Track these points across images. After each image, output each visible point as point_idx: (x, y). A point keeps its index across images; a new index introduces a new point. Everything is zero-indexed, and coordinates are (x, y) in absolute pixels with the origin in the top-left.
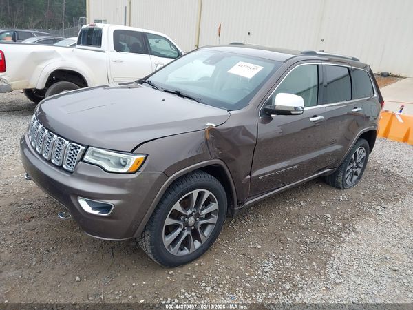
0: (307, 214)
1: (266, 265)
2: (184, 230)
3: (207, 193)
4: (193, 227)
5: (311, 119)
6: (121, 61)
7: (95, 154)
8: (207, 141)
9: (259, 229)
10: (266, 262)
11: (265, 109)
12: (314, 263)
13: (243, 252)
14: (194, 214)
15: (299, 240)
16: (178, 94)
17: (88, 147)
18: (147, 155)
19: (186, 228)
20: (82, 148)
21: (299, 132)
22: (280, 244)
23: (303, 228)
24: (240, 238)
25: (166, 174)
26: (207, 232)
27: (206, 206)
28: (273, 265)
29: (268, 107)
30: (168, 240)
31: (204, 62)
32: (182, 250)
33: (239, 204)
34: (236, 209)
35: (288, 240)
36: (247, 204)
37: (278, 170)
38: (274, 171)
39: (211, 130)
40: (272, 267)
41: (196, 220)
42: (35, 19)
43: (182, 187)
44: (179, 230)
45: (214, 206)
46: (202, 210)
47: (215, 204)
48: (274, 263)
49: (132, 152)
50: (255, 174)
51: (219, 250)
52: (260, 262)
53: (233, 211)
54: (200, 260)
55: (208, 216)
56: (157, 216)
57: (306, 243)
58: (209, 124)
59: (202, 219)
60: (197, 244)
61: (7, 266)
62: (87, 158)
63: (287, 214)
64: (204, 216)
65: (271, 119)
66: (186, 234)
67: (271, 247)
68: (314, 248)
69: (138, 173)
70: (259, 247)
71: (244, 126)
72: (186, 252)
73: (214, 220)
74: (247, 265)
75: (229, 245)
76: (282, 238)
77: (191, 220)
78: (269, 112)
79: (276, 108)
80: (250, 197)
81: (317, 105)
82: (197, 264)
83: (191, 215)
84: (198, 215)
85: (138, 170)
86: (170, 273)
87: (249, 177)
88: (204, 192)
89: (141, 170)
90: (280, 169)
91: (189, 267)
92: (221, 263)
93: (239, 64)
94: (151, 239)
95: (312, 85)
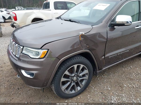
0: (134, 72)
1: (112, 99)
2: (71, 82)
3: (82, 66)
4: (76, 81)
5: (136, 28)
6: (57, 13)
7: (27, 50)
8: (80, 41)
9: (110, 80)
10: (113, 97)
11: (111, 24)
12: (138, 99)
13: (102, 92)
14: (76, 75)
15: (130, 86)
16: (70, 21)
17: (23, 47)
18: (48, 50)
19: (72, 82)
20: (22, 47)
21: (130, 34)
22: (120, 88)
23: (132, 79)
24: (100, 84)
25: (58, 58)
26: (83, 83)
27: (82, 71)
28: (116, 99)
29: (113, 23)
30: (64, 88)
31: (83, 6)
32: (71, 91)
33: (99, 70)
34: (98, 72)
35: (124, 86)
36: (103, 69)
37: (118, 53)
38: (117, 54)
39: (82, 36)
40: (116, 100)
41: (77, 78)
42: (36, 5)
43: (68, 64)
44: (69, 83)
45: (86, 71)
46: (80, 73)
47: (86, 70)
48: (117, 98)
49: (41, 48)
50: (107, 56)
51: (90, 90)
52: (109, 97)
53: (96, 73)
54: (81, 95)
55: (84, 76)
56: (56, 78)
57: (134, 87)
58: (81, 33)
59: (80, 77)
60: (79, 88)
61: (2, 95)
62: (24, 52)
63: (124, 72)
64: (82, 76)
65: (114, 29)
66: (73, 84)
67: (116, 89)
68: (138, 90)
69: (45, 58)
70: (110, 89)
71: (99, 33)
72: (73, 92)
73: (87, 77)
74: (103, 98)
75: (95, 88)
76: (121, 84)
77: (75, 78)
78: (113, 25)
79: (117, 23)
80: (105, 66)
81: (139, 21)
82: (79, 97)
83: (75, 76)
84: (78, 76)
85: (44, 57)
86: (66, 101)
87: (104, 57)
88: (80, 65)
89: (46, 57)
90: (120, 53)
91: (75, 99)
92: (90, 97)
93: (98, 4)
94: (55, 87)
95: (136, 13)
